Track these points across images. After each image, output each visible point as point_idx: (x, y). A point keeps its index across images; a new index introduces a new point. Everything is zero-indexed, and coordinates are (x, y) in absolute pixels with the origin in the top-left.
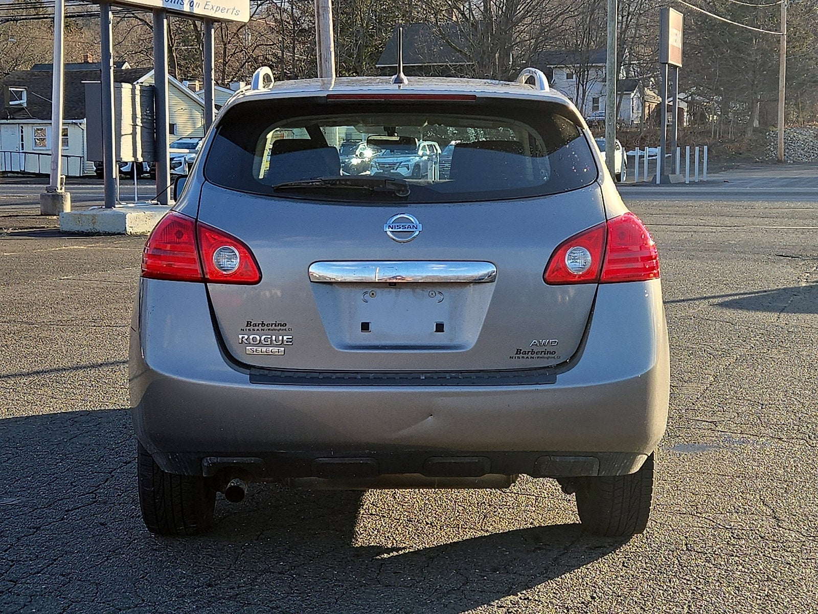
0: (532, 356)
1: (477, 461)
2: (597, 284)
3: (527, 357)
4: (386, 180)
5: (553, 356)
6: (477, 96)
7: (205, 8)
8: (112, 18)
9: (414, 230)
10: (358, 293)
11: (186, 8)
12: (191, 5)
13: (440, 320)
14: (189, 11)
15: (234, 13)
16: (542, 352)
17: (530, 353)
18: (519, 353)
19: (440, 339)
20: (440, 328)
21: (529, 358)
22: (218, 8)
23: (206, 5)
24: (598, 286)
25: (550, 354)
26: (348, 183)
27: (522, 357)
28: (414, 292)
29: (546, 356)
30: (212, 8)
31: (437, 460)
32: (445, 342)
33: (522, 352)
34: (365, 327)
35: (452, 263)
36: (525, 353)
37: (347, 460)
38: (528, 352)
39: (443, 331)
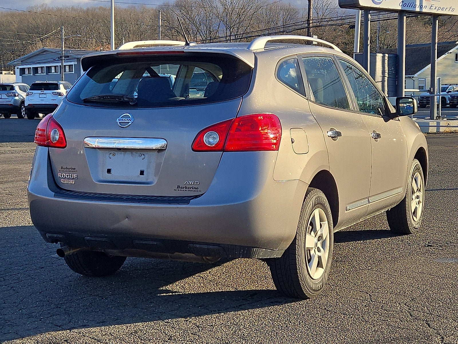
0: (186, 190)
1: (156, 244)
2: (222, 152)
3: (183, 190)
4: (123, 96)
5: (197, 190)
6: (184, 51)
7: (430, 9)
8: (370, 18)
9: (130, 121)
10: (107, 153)
11: (418, 9)
12: (421, 7)
13: (142, 169)
14: (419, 11)
15: (450, 10)
16: (191, 188)
17: (184, 188)
18: (178, 188)
19: (142, 178)
20: (142, 173)
21: (184, 190)
22: (440, 8)
23: (431, 7)
24: (223, 153)
25: (195, 189)
26: (109, 97)
27: (181, 190)
28: (132, 154)
29: (193, 190)
30: (435, 8)
31: (137, 242)
32: (144, 180)
33: (180, 187)
34: (109, 171)
35: (151, 139)
36: (182, 188)
37: (97, 239)
38: (184, 187)
39: (144, 175)
